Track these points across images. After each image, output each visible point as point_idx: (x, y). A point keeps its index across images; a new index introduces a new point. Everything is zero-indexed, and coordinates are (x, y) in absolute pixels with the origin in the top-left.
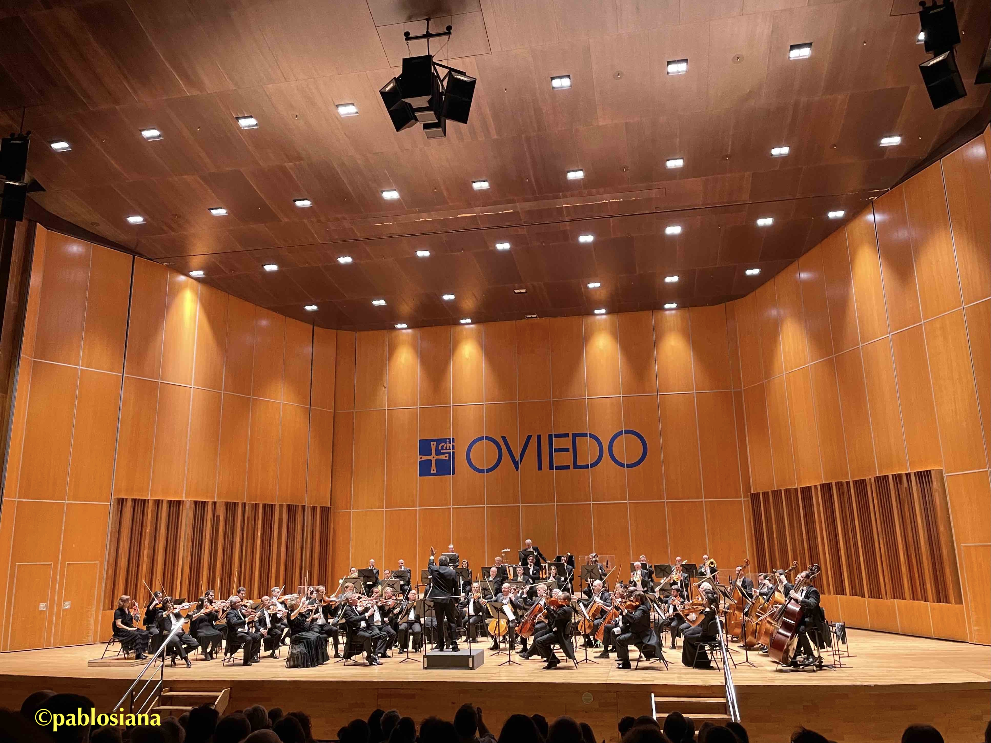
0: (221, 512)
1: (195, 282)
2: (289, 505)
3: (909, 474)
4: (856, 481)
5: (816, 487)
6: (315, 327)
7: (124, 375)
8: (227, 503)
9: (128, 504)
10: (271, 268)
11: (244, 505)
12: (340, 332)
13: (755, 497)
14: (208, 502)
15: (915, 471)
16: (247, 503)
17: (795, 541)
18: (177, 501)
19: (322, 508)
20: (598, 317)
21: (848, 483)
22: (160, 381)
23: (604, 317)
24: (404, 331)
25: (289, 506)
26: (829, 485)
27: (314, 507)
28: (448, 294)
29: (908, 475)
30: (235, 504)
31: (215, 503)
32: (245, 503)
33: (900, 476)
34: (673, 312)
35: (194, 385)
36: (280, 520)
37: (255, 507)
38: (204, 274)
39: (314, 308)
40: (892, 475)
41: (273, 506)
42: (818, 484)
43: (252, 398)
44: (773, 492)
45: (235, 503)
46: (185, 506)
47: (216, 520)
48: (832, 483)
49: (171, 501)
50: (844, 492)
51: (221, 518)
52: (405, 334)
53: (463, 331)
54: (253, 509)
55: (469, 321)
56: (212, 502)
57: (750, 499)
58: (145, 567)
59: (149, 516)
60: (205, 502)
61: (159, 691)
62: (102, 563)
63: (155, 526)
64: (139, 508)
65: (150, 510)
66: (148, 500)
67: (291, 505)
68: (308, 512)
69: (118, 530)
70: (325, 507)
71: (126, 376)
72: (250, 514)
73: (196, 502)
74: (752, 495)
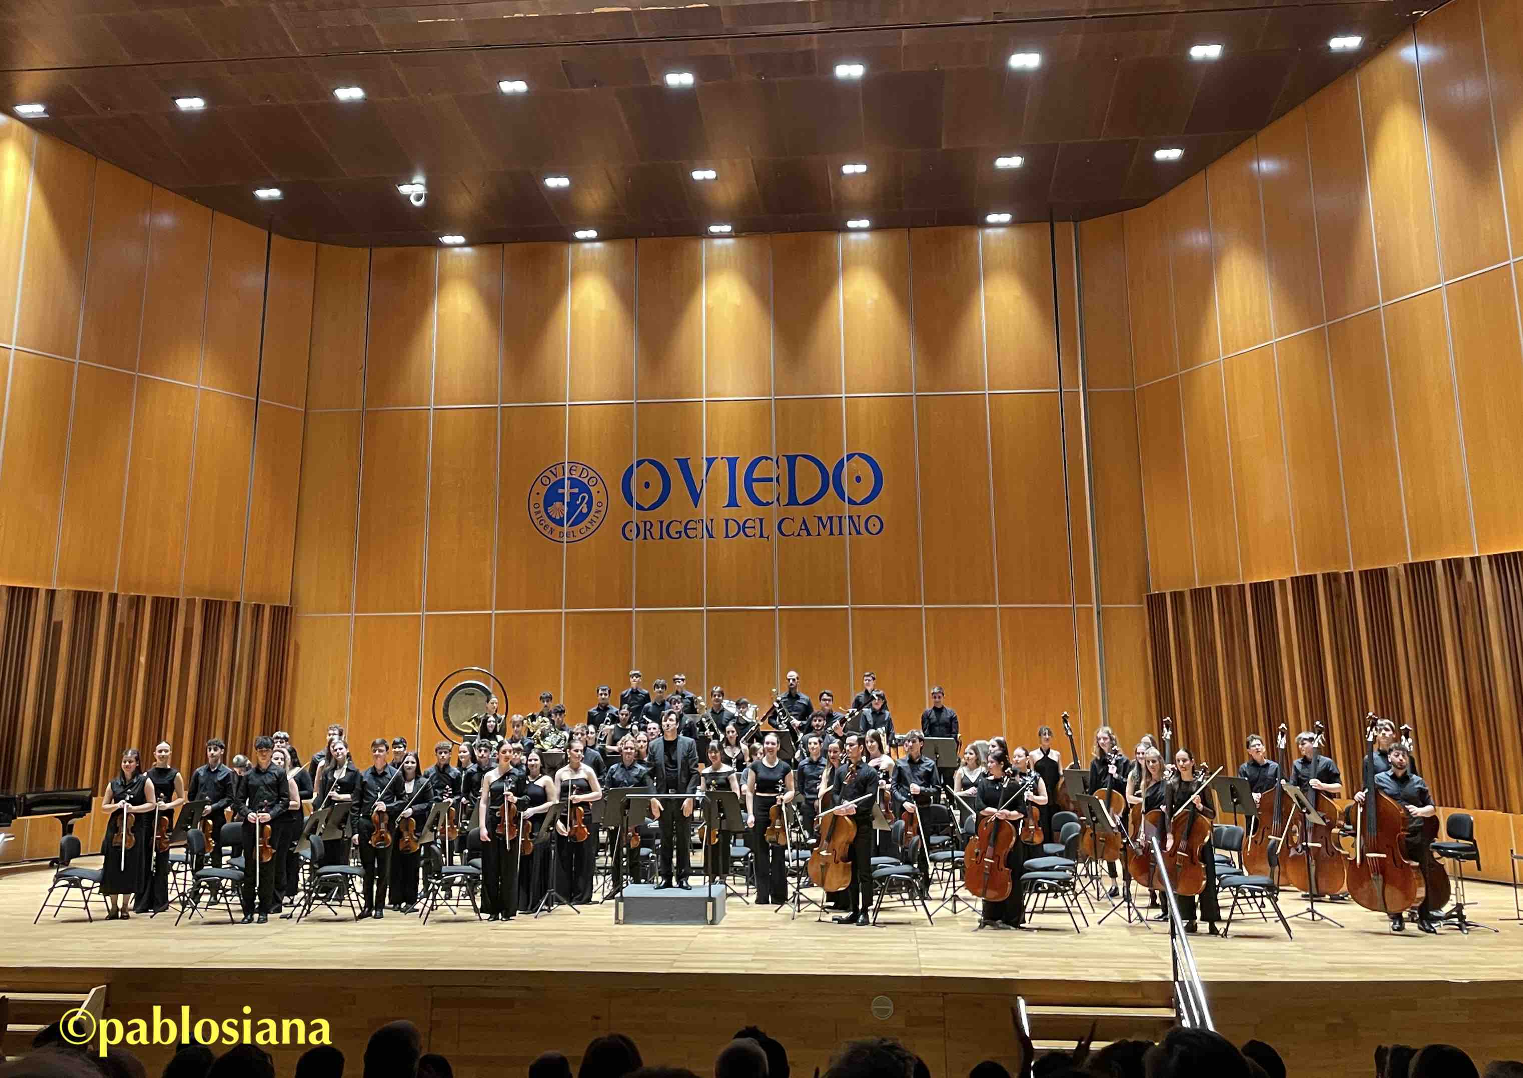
0: (64, 611)
1: (26, 129)
2: (208, 601)
3: (1478, 558)
4: (1366, 571)
5: (1282, 583)
6: (272, 235)
8: (78, 592)
10: (191, 104)
11: (114, 598)
12: (324, 247)
13: (1155, 602)
14: (38, 589)
15: (1489, 554)
16: (121, 594)
19: (274, 608)
21: (1349, 576)
23: (866, 235)
25: (207, 604)
26: (1311, 579)
27: (258, 605)
29: (1475, 562)
30: (95, 597)
31: (52, 593)
32: (116, 595)
33: (1459, 563)
36: (188, 631)
37: (137, 602)
38: (45, 112)
39: (275, 193)
40: (1443, 561)
41: (173, 603)
42: (1287, 577)
44: (1194, 592)
45: (96, 593)
47: (53, 630)
48: (1315, 576)
50: (1340, 593)
51: (64, 625)
52: (458, 256)
53: (581, 255)
54: (130, 607)
55: (592, 234)
56: (48, 591)
57: (1146, 606)
60: (32, 589)
67: (213, 601)
68: (245, 614)
70: (279, 607)
72: (125, 617)
73: (13, 589)
74: (1150, 598)
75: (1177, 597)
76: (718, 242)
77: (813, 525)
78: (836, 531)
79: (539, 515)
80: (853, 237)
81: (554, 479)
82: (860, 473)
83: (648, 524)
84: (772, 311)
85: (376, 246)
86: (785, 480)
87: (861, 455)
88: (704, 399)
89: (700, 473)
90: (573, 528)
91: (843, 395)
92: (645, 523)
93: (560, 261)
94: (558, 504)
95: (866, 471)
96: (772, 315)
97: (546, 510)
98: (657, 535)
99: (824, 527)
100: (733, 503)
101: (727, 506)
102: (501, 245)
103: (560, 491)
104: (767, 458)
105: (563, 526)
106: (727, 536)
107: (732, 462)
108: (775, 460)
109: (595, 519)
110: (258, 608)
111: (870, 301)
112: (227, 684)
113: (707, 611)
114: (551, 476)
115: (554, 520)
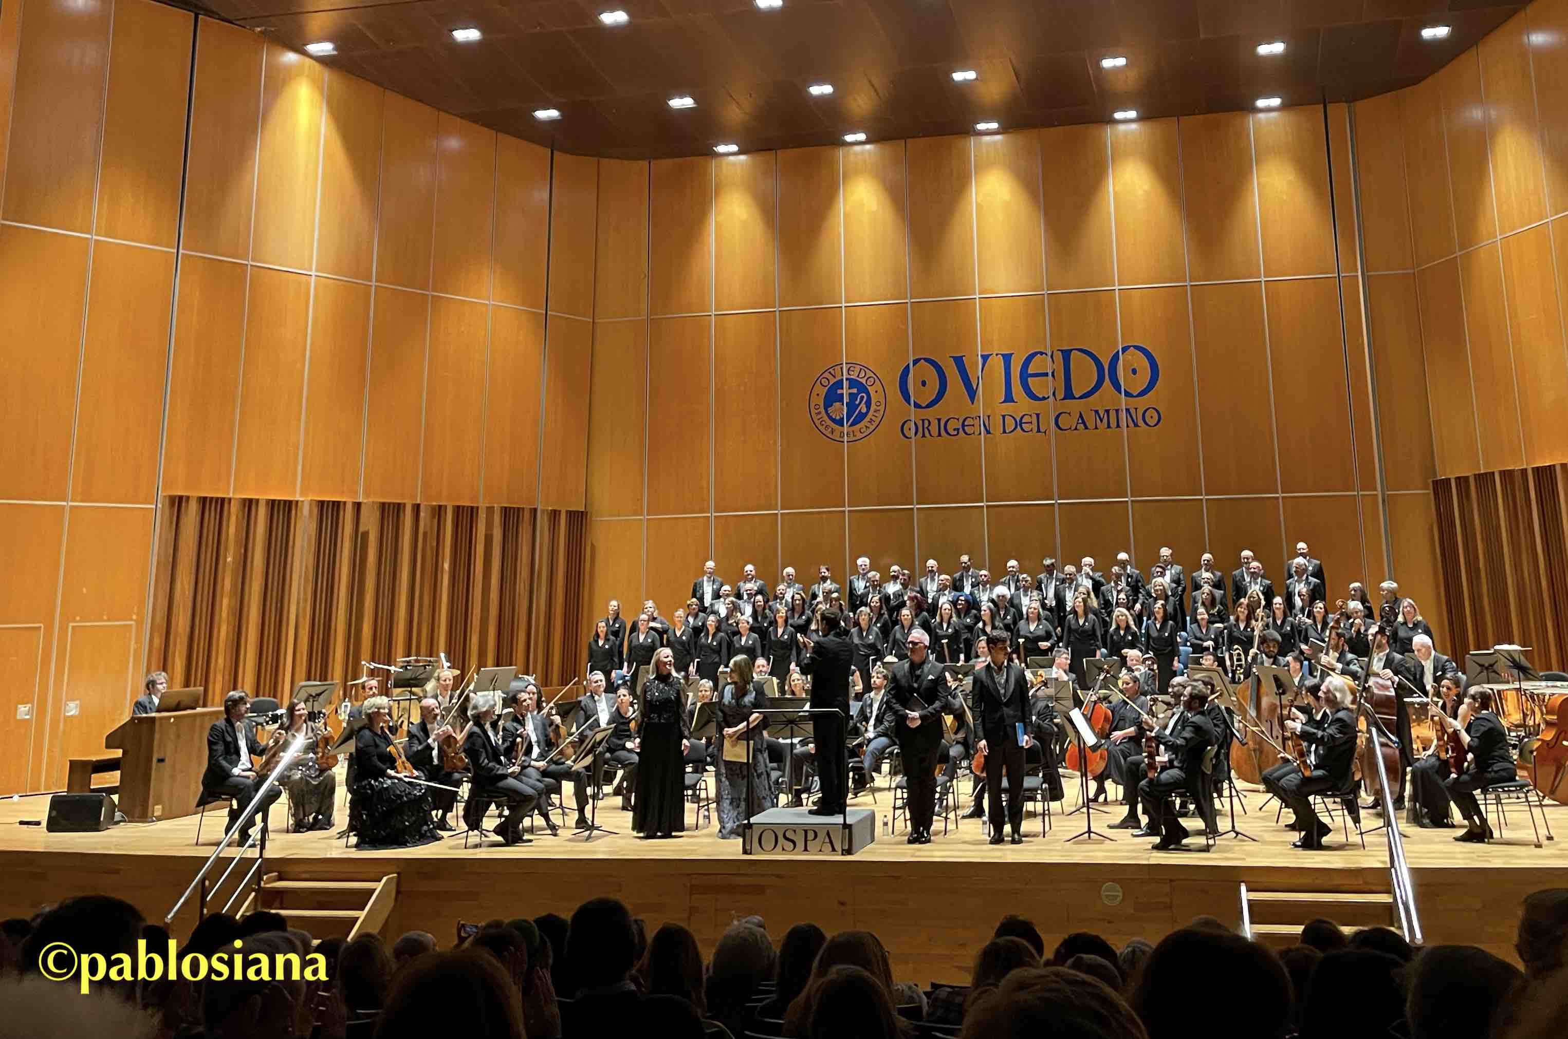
0: (370, 523)
1: (317, 66)
2: (506, 508)
6: (555, 152)
7: (181, 251)
8: (383, 504)
9: (190, 506)
10: (467, 35)
11: (417, 508)
12: (605, 161)
13: (1441, 487)
14: (345, 503)
16: (424, 505)
17: (1523, 578)
18: (285, 501)
19: (570, 514)
20: (1122, 128)
22: (251, 263)
23: (1134, 126)
24: (731, 158)
25: (505, 511)
27: (555, 511)
28: (820, 81)
30: (399, 508)
31: (358, 506)
32: (418, 505)
34: (1273, 115)
35: (317, 271)
36: (489, 539)
37: (439, 511)
38: (334, 49)
39: (553, 114)
41: (474, 510)
43: (433, 296)
44: (1478, 477)
45: (399, 504)
46: (301, 511)
47: (360, 540)
49: (273, 501)
51: (370, 535)
52: (734, 165)
53: (852, 158)
54: (434, 517)
55: (862, 137)
56: (354, 503)
57: (1432, 492)
58: (223, 631)
59: (232, 530)
60: (339, 502)
61: (256, 880)
62: (140, 623)
63: (243, 551)
64: (211, 516)
65: (233, 519)
66: (230, 499)
67: (510, 508)
68: (542, 522)
69: (171, 559)
70: (574, 512)
71: (183, 254)
72: (429, 525)
73: (322, 503)
74: (1436, 483)
75: (1462, 481)
76: (987, 139)
77: (1091, 421)
78: (1113, 423)
79: (819, 416)
80: (1121, 131)
81: (833, 381)
82: (1135, 366)
83: (926, 422)
84: (1042, 207)
85: (656, 158)
86: (1061, 375)
87: (1136, 347)
88: (977, 296)
89: (976, 370)
90: (852, 428)
91: (1117, 288)
92: (923, 421)
93: (832, 165)
94: (837, 404)
95: (1143, 364)
96: (1042, 212)
97: (826, 411)
98: (935, 432)
99: (1101, 421)
100: (1009, 398)
101: (1004, 402)
102: (773, 152)
103: (839, 392)
104: (1042, 353)
105: (843, 425)
106: (1004, 432)
107: (1007, 358)
108: (1050, 354)
109: (873, 418)
110: (555, 514)
111: (1140, 192)
112: (527, 588)
113: (988, 507)
114: (830, 377)
115: (834, 421)
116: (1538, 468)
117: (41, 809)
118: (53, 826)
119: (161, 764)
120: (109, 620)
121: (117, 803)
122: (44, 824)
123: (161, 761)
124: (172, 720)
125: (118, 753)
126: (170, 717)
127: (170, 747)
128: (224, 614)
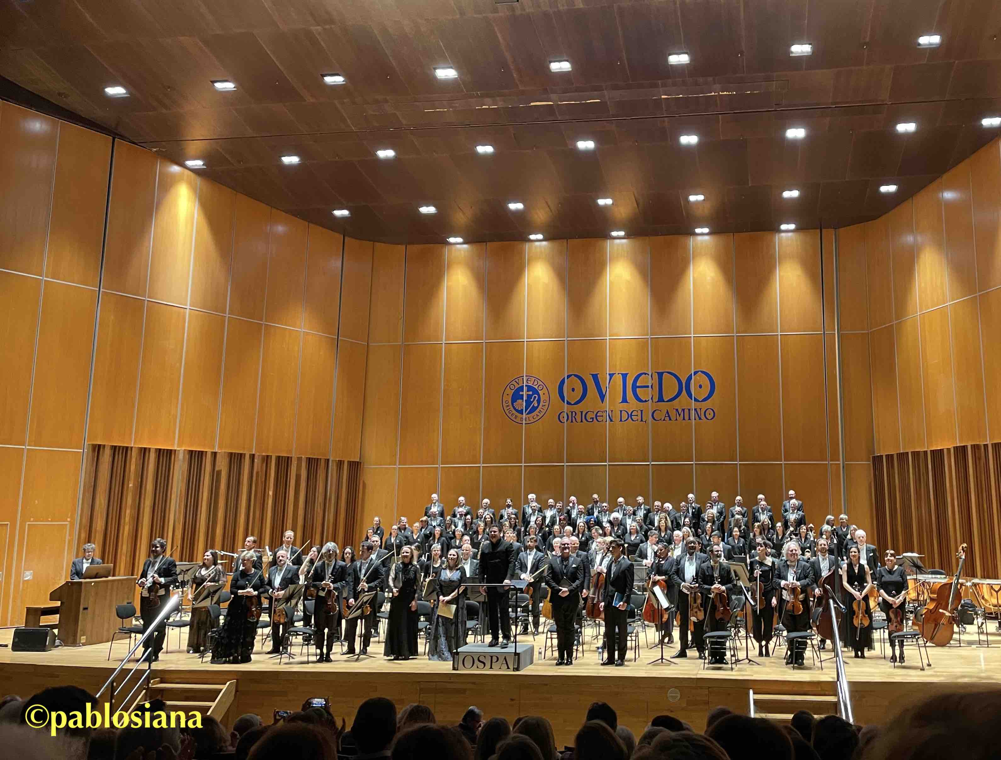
0: (222, 465)
1: (192, 175)
2: (310, 458)
4: (996, 444)
5: (949, 450)
6: (346, 237)
7: (101, 290)
8: (231, 453)
9: (106, 452)
11: (252, 457)
12: (377, 244)
13: (877, 460)
14: (206, 452)
16: (257, 454)
18: (167, 450)
19: (350, 462)
21: (986, 446)
22: (147, 299)
23: (707, 237)
24: (458, 246)
25: (309, 460)
26: (964, 448)
27: (341, 461)
28: (516, 201)
30: (241, 456)
31: (215, 454)
32: (254, 455)
34: (791, 234)
35: (191, 306)
36: (298, 477)
37: (267, 459)
38: (204, 164)
39: (345, 212)
41: (289, 459)
42: (951, 446)
43: (265, 324)
45: (241, 454)
46: (178, 457)
47: (216, 475)
48: (967, 446)
49: (160, 450)
50: (981, 456)
51: (222, 473)
52: (460, 250)
53: (533, 249)
54: (263, 462)
55: (540, 237)
56: (212, 453)
57: (871, 463)
58: (126, 530)
59: (133, 467)
60: (202, 452)
61: (146, 682)
62: (72, 524)
63: (140, 480)
64: (119, 458)
65: (134, 460)
66: (132, 448)
67: (312, 458)
68: (332, 467)
69: (93, 484)
70: (353, 462)
71: (103, 291)
72: (260, 468)
73: (191, 452)
74: (874, 458)
75: (890, 457)
76: (617, 241)
77: (673, 414)
78: (687, 417)
79: (508, 408)
80: (699, 238)
81: (517, 386)
82: (701, 383)
83: (574, 413)
84: (650, 283)
85: (410, 244)
86: (656, 387)
87: (703, 372)
88: (608, 338)
89: (605, 383)
90: (529, 415)
91: (692, 335)
92: (572, 412)
93: (521, 254)
94: (520, 401)
95: (706, 382)
96: (649, 286)
97: (513, 404)
98: (579, 420)
99: (680, 415)
100: (625, 400)
101: (621, 402)
102: (485, 244)
103: (521, 393)
104: (645, 374)
105: (523, 414)
106: (621, 421)
107: (625, 376)
108: (650, 374)
109: (542, 410)
110: (340, 463)
111: (709, 278)
112: (322, 508)
113: (609, 465)
114: (515, 384)
115: (517, 411)
116: (933, 450)
117: (8, 637)
118: (16, 647)
119: (85, 611)
120: (51, 521)
121: (57, 634)
122: (10, 646)
123: (86, 609)
124: (93, 584)
125: (58, 604)
126: (91, 582)
127: (91, 599)
128: (127, 519)
